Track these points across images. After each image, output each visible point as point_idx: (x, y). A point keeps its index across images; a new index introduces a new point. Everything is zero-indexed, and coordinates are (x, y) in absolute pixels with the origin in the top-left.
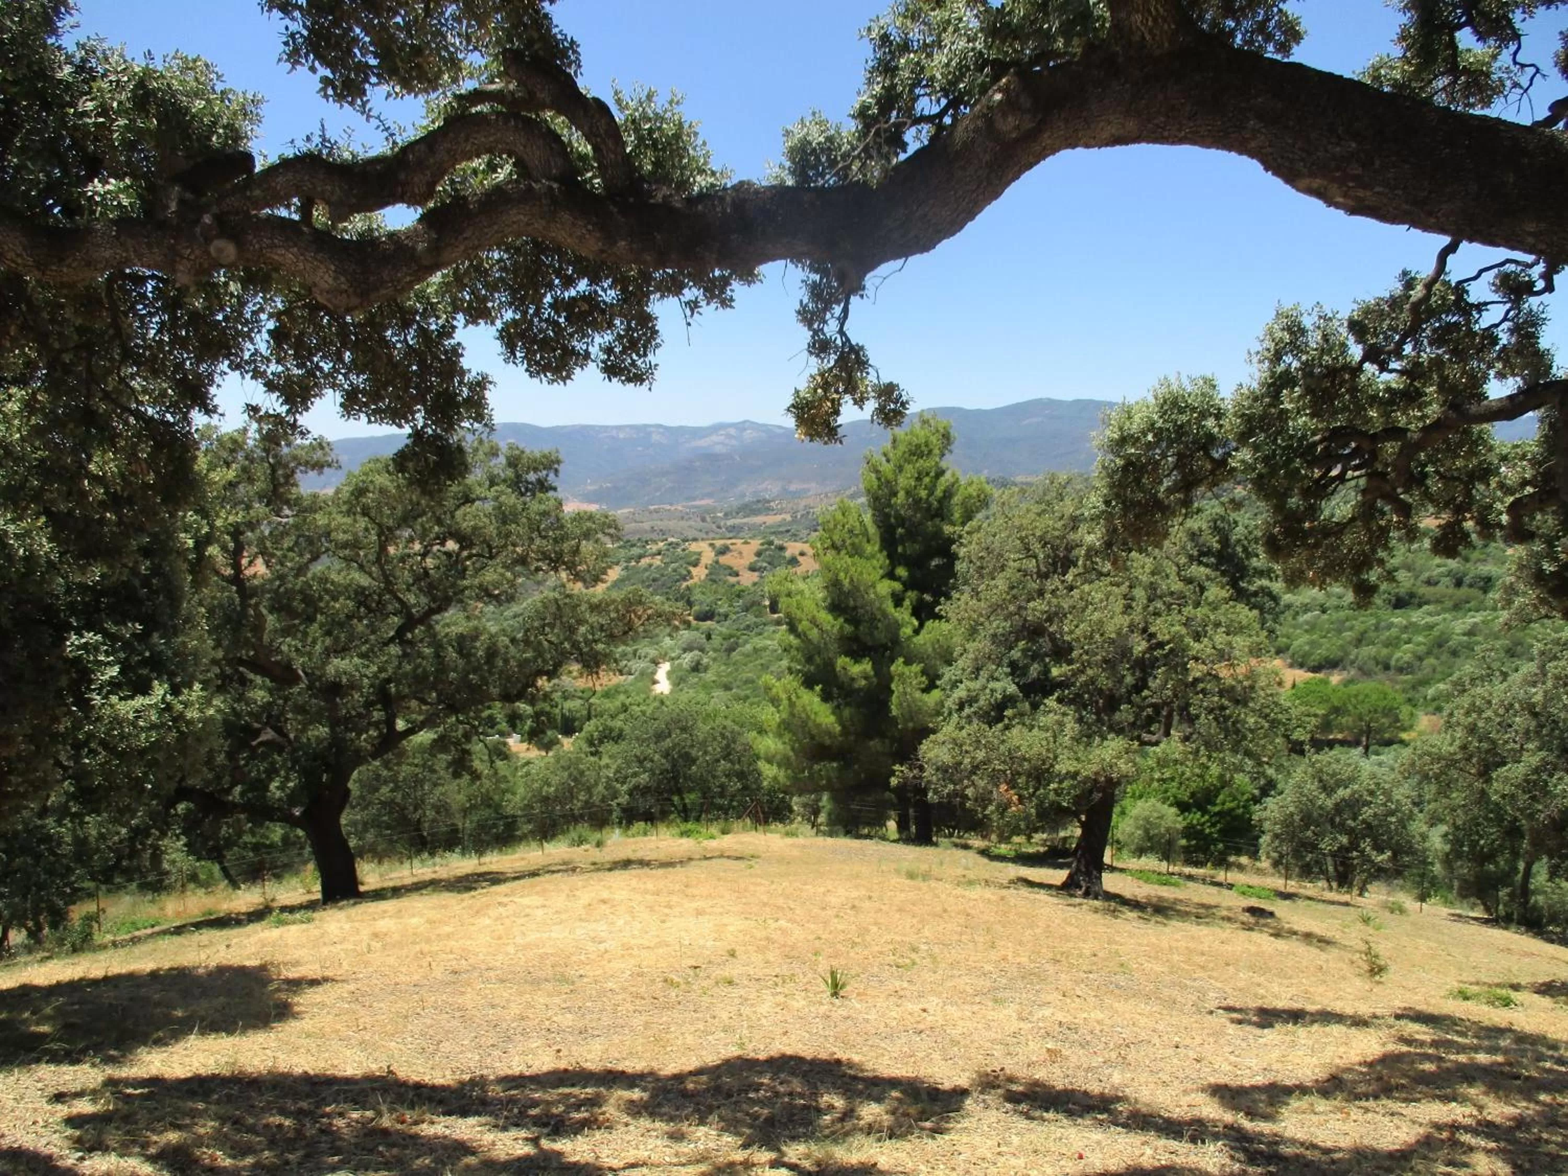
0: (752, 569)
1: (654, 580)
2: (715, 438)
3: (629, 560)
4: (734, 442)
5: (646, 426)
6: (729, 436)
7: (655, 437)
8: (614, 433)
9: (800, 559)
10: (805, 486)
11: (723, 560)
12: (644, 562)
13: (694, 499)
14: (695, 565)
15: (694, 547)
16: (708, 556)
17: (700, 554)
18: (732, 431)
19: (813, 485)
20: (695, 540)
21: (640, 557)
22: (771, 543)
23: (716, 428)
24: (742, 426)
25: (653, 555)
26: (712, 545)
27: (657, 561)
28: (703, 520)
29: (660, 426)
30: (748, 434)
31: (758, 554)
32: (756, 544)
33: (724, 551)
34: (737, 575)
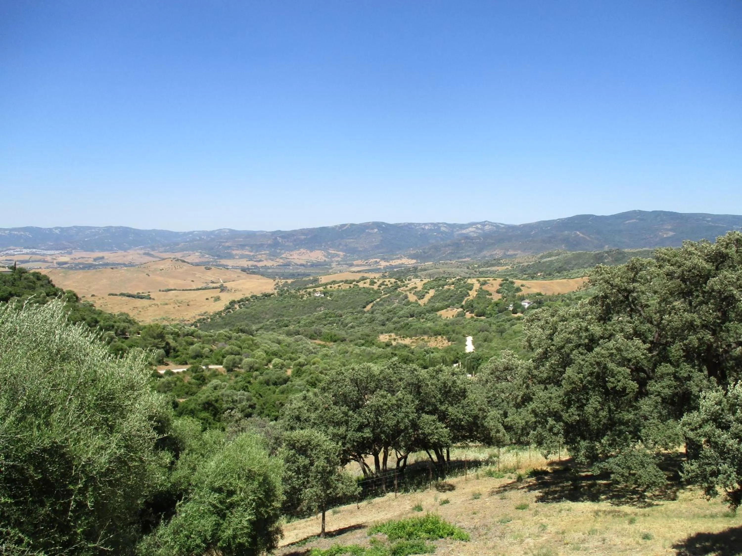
0: (498, 292)
1: (451, 296)
2: (471, 229)
3: (439, 286)
4: (480, 231)
5: (439, 223)
6: (477, 228)
7: (443, 229)
8: (423, 226)
9: (522, 288)
10: (516, 253)
11: (484, 287)
12: (446, 287)
13: (461, 258)
14: (471, 290)
15: (469, 281)
16: (477, 286)
17: (473, 284)
18: (479, 226)
19: (519, 252)
20: (469, 278)
21: (443, 286)
22: (507, 280)
23: (472, 224)
24: (483, 224)
25: (450, 285)
26: (478, 280)
27: (452, 287)
28: (468, 268)
29: (445, 223)
30: (487, 227)
31: (501, 285)
32: (499, 281)
33: (485, 283)
34: (491, 295)
